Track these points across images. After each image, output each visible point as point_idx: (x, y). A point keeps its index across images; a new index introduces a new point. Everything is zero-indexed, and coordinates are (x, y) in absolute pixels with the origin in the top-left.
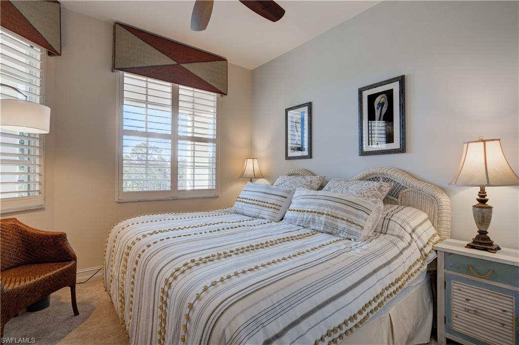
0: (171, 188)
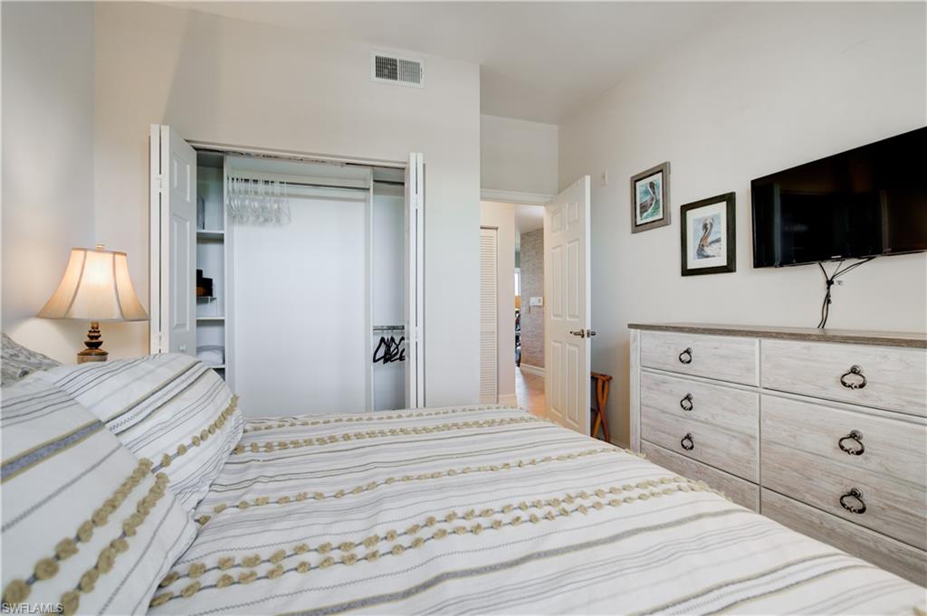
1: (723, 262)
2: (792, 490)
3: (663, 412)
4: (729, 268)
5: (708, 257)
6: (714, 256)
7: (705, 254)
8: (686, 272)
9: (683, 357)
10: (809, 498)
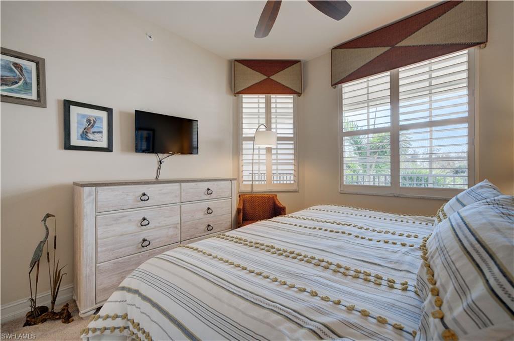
0: (391, 184)
1: (104, 144)
2: (191, 236)
3: (122, 235)
4: (109, 149)
5: (89, 140)
6: (96, 141)
7: (88, 138)
8: (68, 146)
9: (143, 198)
10: (197, 235)
